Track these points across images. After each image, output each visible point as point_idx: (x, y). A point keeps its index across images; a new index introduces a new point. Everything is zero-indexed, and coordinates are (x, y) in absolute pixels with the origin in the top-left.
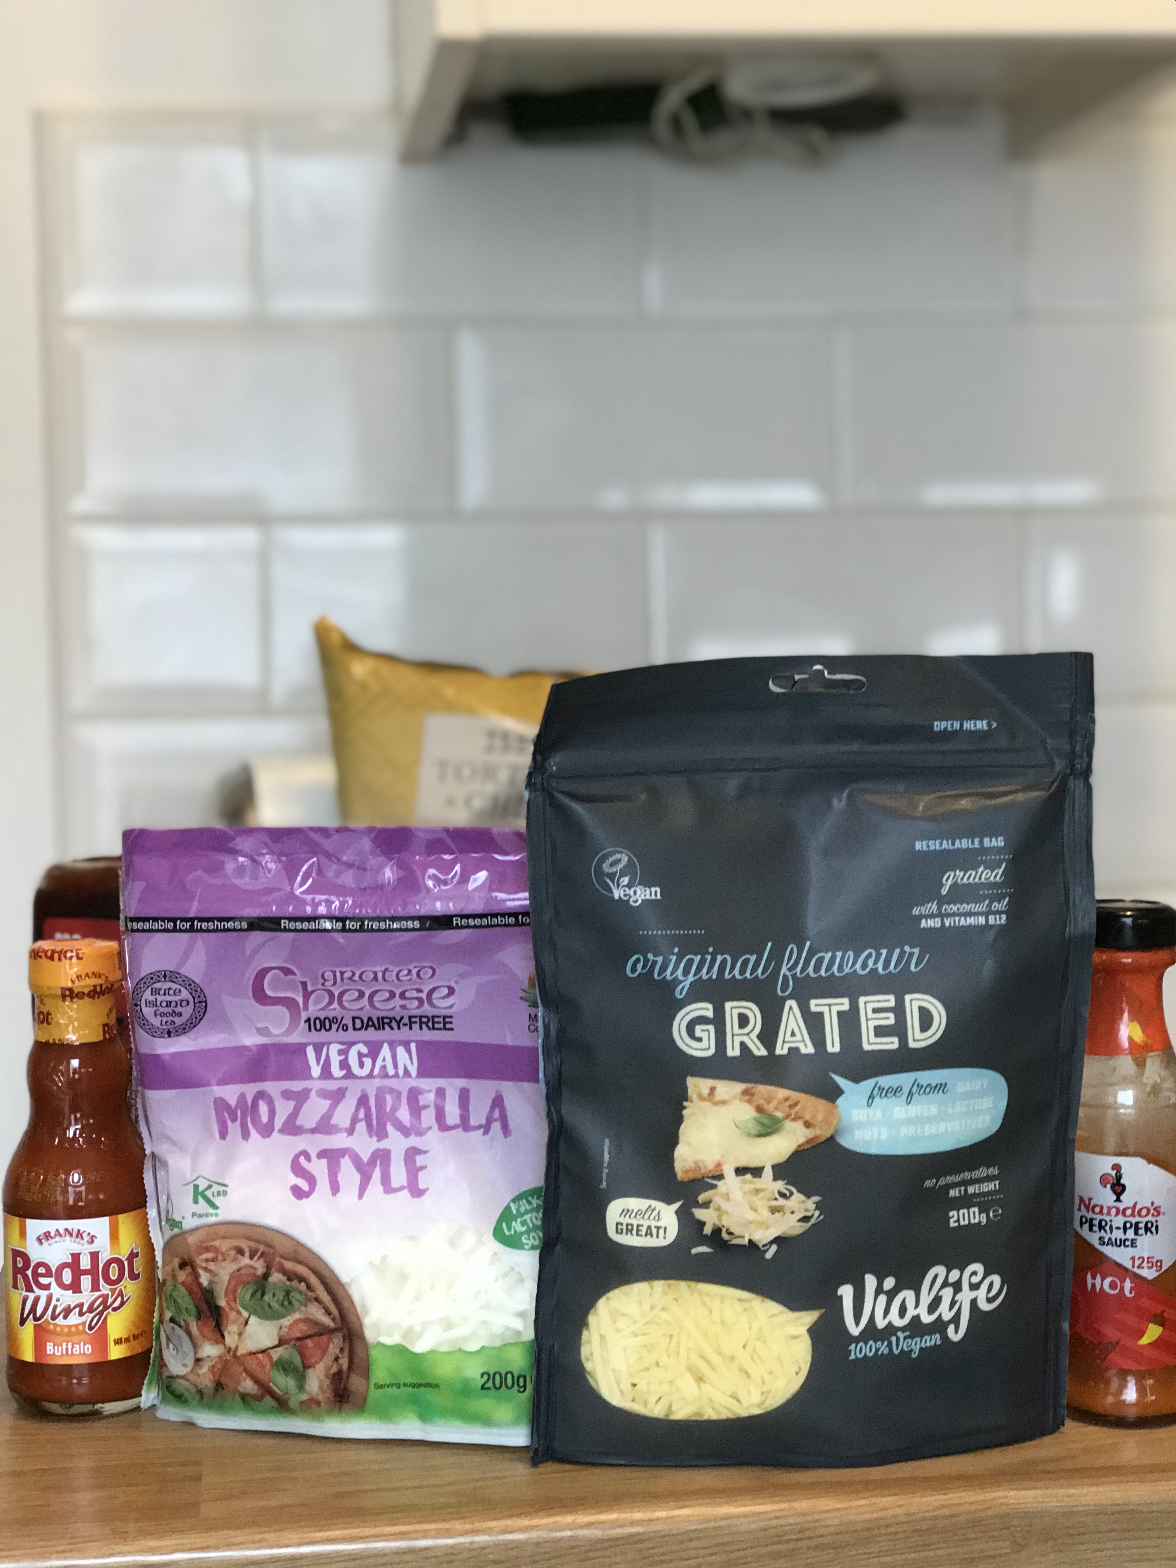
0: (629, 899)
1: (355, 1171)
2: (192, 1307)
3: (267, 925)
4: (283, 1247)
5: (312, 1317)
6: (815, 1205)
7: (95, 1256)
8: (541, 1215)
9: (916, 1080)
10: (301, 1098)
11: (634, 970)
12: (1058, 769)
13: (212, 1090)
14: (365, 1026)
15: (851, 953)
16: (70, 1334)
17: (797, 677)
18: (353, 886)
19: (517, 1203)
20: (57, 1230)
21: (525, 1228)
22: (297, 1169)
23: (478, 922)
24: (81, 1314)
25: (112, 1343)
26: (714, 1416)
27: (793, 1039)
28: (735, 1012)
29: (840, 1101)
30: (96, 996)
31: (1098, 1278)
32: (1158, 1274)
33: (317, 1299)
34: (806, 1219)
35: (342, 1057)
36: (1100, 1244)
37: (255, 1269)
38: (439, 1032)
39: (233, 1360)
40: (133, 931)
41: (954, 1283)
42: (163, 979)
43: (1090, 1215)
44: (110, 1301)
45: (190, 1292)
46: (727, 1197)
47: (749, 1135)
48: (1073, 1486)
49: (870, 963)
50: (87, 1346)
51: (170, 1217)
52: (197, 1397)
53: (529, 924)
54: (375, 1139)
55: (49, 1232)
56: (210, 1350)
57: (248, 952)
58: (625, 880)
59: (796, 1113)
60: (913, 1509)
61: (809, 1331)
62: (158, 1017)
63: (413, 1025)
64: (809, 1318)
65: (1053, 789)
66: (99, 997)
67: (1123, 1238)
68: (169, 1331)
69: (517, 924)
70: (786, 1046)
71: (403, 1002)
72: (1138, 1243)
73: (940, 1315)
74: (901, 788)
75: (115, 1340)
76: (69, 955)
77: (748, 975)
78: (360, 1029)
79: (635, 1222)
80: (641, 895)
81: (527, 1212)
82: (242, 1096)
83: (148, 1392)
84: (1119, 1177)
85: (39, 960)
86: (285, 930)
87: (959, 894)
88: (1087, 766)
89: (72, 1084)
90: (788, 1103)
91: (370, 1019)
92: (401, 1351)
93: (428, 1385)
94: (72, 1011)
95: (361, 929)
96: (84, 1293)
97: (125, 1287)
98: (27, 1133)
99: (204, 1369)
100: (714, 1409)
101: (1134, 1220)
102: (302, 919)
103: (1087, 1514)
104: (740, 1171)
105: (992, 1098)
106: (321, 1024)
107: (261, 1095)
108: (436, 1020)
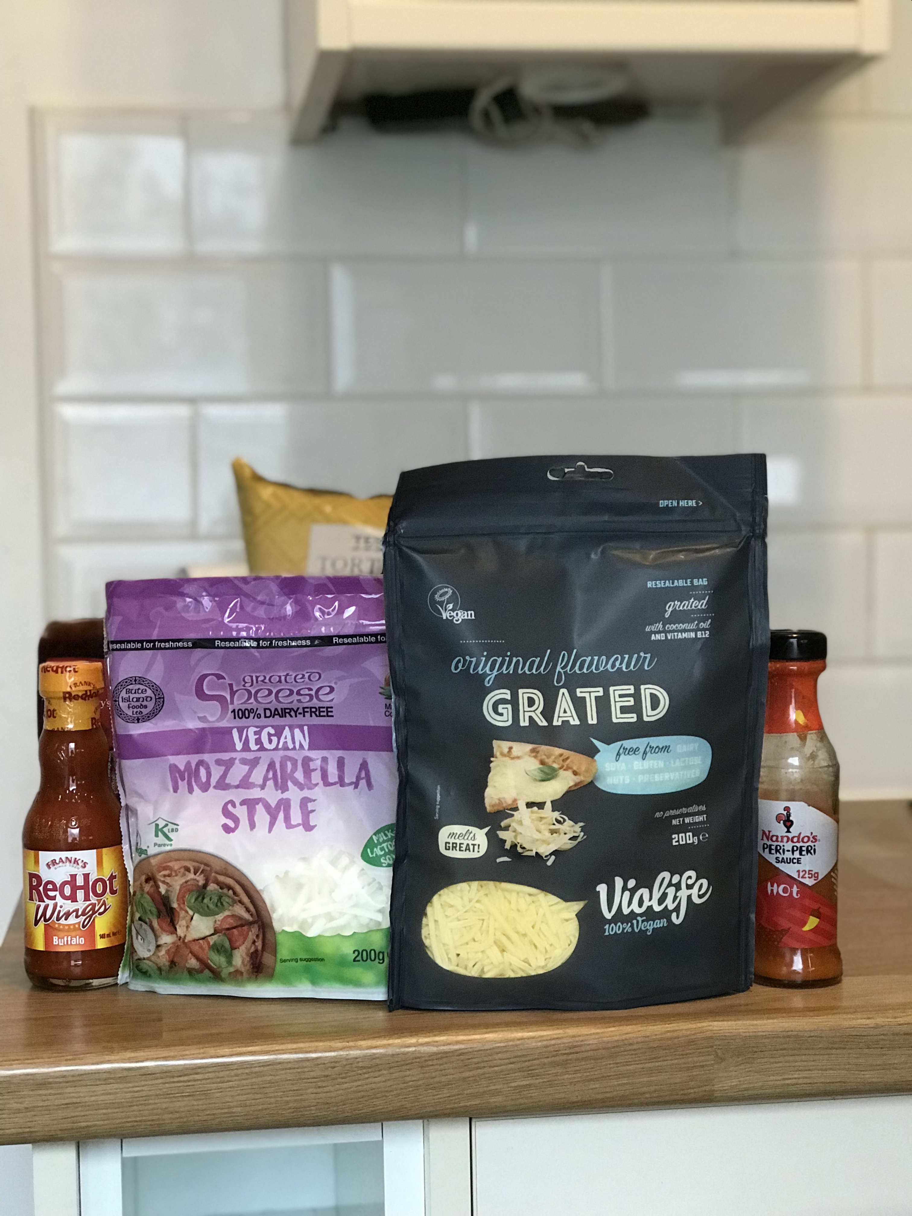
0: (453, 619)
1: (266, 813)
2: (154, 910)
3: (207, 644)
4: (217, 866)
5: (237, 914)
6: (580, 829)
7: (86, 876)
8: (394, 843)
9: (649, 743)
10: (228, 765)
11: (456, 667)
12: (744, 533)
13: (168, 759)
14: (273, 715)
15: (604, 657)
16: (69, 930)
17: (566, 470)
18: (265, 617)
19: (377, 835)
20: (61, 858)
21: (383, 852)
22: (226, 813)
23: (350, 640)
24: (77, 917)
25: (99, 937)
26: (513, 975)
27: (565, 715)
28: (526, 696)
29: (597, 757)
30: (87, 698)
31: (775, 885)
32: (816, 882)
33: (240, 902)
34: (573, 838)
35: (257, 736)
36: (776, 862)
37: (198, 881)
38: (324, 718)
39: (182, 945)
40: (113, 650)
41: (676, 883)
42: (134, 683)
43: (770, 843)
44: (97, 908)
45: (153, 899)
46: (520, 823)
47: (535, 780)
48: (756, 1019)
49: (617, 664)
50: (81, 939)
51: (139, 847)
52: (158, 972)
53: (385, 642)
54: (280, 791)
55: (55, 860)
56: (167, 939)
57: (193, 663)
58: (451, 606)
59: (567, 765)
60: (648, 1034)
61: (576, 915)
62: (131, 708)
63: (306, 714)
64: (577, 906)
65: (740, 546)
66: (89, 699)
67: (792, 857)
68: (138, 927)
69: (377, 642)
70: (561, 719)
71: (299, 697)
72: (802, 861)
73: (666, 906)
74: (638, 545)
75: (100, 935)
76: (68, 669)
77: (534, 671)
78: (269, 717)
79: (458, 842)
80: (461, 616)
81: (384, 842)
82: (188, 763)
83: (123, 972)
84: (789, 815)
85: (47, 673)
86: (218, 647)
87: (678, 617)
88: (763, 531)
89: (71, 759)
90: (561, 758)
91: (276, 709)
92: (298, 936)
93: (317, 960)
94: (70, 708)
95: (271, 646)
96: (80, 902)
97: (107, 899)
98: (39, 793)
99: (163, 952)
100: (513, 971)
101: (798, 845)
102: (230, 640)
103: (766, 1037)
104: (530, 805)
105: (700, 757)
106: (242, 714)
107: (201, 763)
108: (321, 710)
